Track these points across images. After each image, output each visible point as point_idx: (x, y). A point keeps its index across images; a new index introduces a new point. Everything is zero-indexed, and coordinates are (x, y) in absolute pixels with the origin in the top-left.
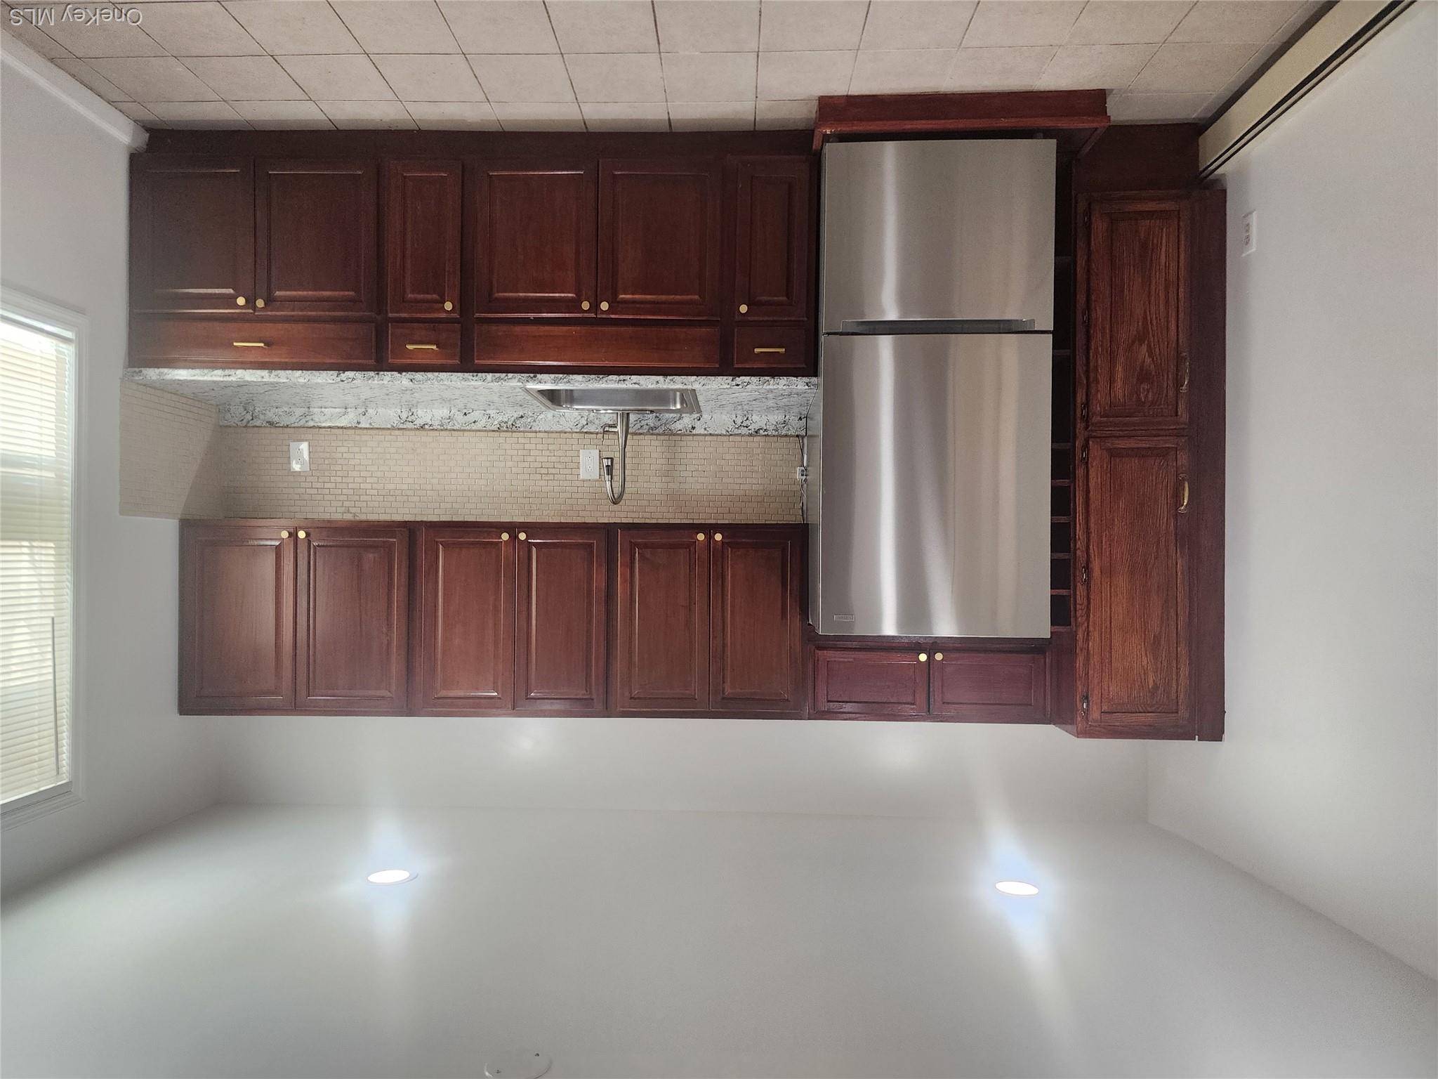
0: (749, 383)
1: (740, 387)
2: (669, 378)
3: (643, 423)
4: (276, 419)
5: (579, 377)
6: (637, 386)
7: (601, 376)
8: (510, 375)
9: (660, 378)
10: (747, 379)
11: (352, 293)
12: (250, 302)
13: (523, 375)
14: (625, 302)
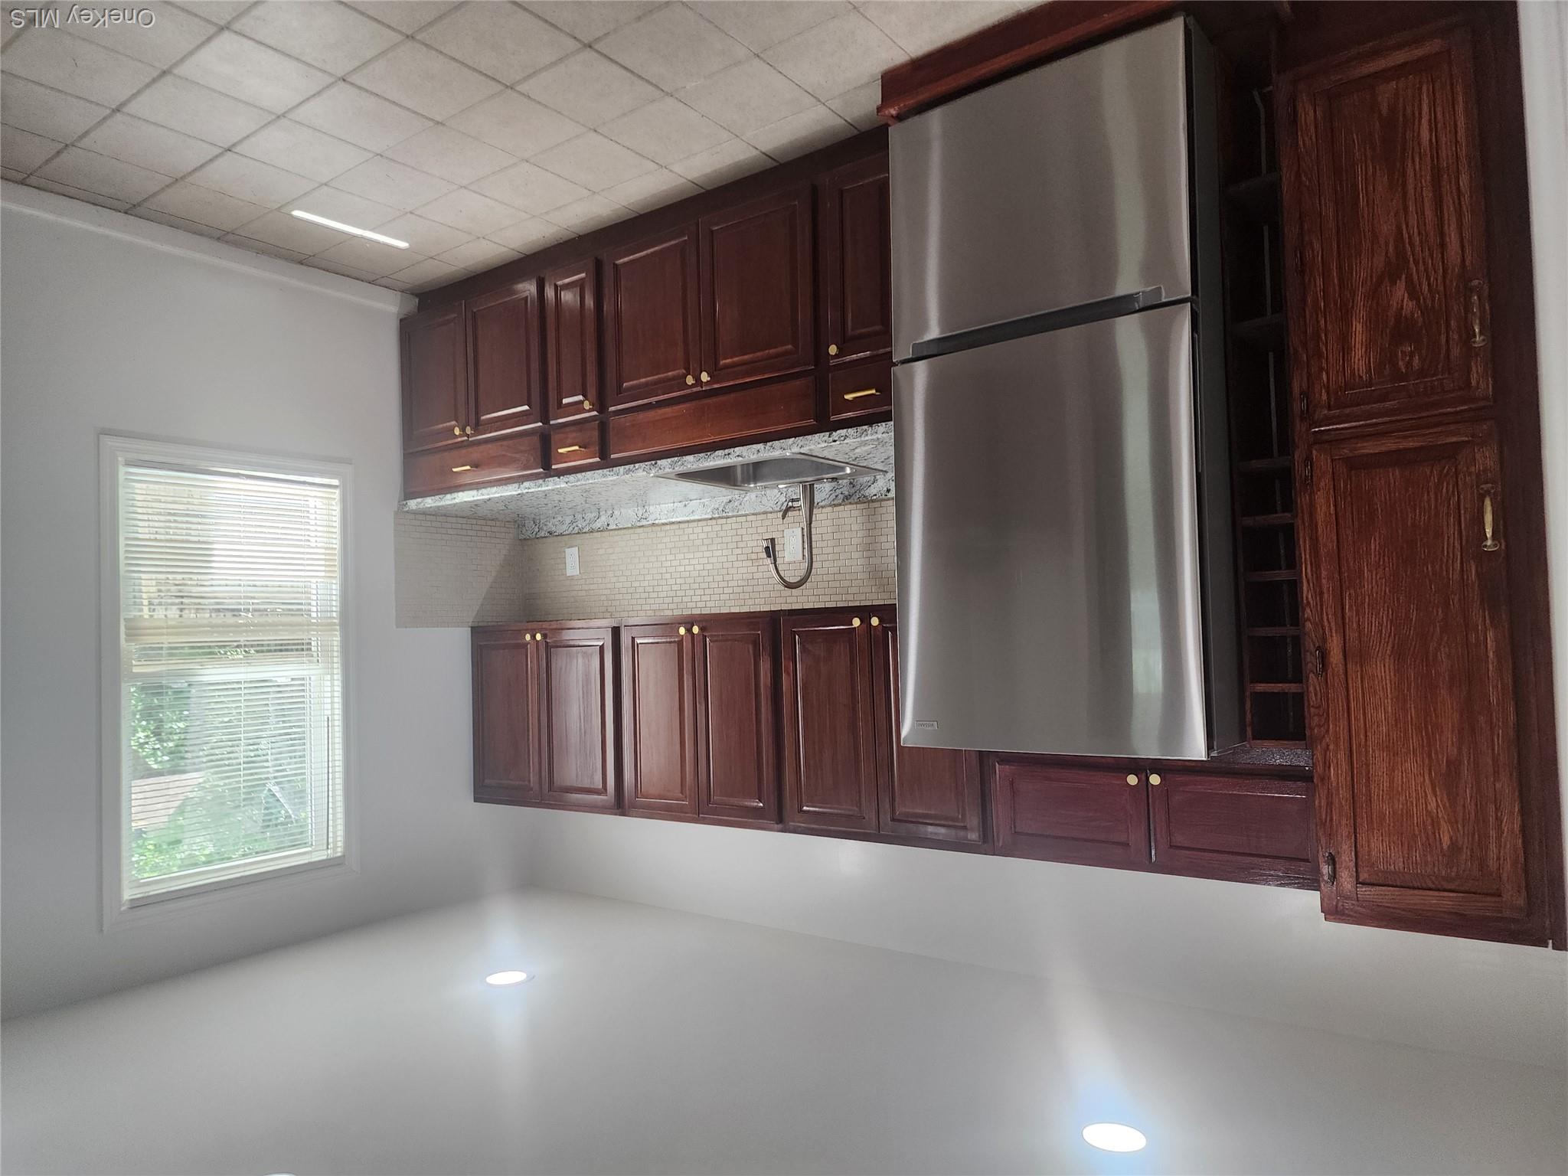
0: (846, 437)
1: (838, 442)
2: (769, 444)
3: (838, 491)
4: (554, 529)
5: (690, 458)
6: (740, 459)
7: (709, 453)
8: (637, 465)
9: (760, 446)
10: (843, 432)
11: (526, 408)
12: (463, 430)
13: (646, 463)
14: (726, 367)
